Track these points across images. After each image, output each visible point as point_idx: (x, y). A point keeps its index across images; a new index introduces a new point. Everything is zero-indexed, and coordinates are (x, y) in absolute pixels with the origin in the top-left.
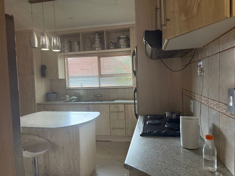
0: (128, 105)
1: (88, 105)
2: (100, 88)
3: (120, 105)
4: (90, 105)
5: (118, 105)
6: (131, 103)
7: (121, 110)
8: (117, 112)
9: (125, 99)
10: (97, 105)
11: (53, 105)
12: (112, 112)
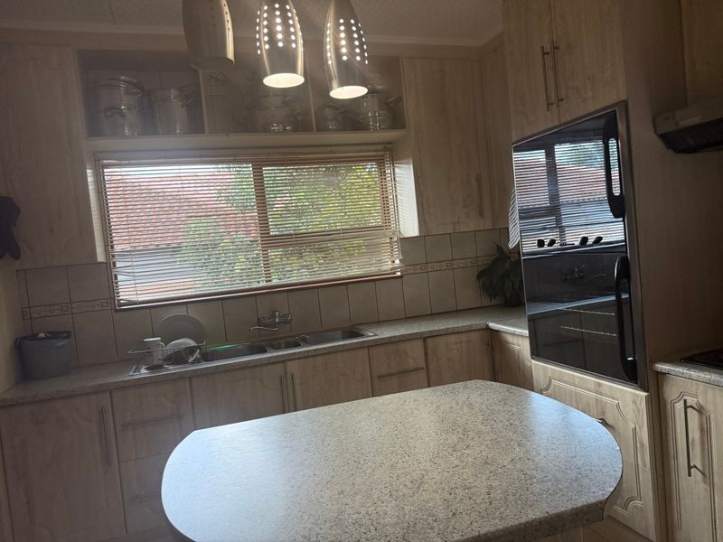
0: (437, 339)
1: (280, 366)
2: (272, 291)
3: (408, 346)
4: (289, 363)
6: (450, 331)
7: (411, 364)
8: (399, 373)
9: (379, 322)
10: (319, 358)
11: (99, 391)
12: (380, 377)
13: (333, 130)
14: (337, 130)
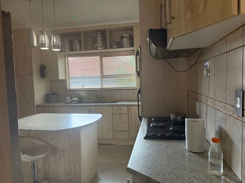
0: (131, 107)
2: (102, 89)
3: (123, 107)
4: (91, 107)
5: (121, 107)
6: (135, 105)
7: (124, 112)
8: (120, 114)
9: (128, 101)
10: (99, 107)
11: (53, 106)
12: (115, 114)
13: (115, 48)
14: (116, 48)
